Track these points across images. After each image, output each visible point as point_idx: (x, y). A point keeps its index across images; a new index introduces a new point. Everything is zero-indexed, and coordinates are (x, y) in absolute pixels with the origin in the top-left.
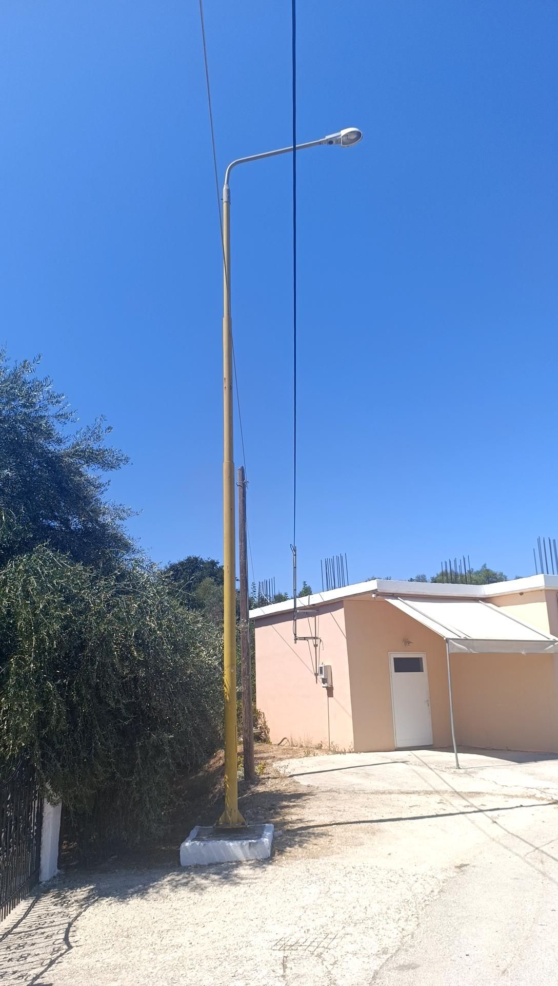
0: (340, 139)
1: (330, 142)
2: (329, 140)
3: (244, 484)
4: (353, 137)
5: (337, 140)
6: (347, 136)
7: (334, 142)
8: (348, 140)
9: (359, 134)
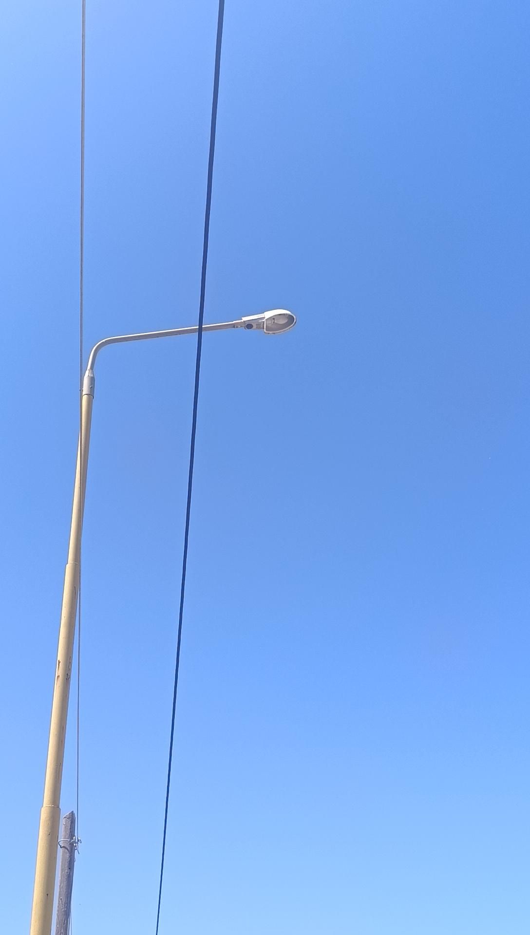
0: (264, 322)
1: (249, 326)
2: (247, 323)
3: (72, 845)
4: (283, 321)
5: (259, 324)
6: (274, 319)
7: (255, 326)
8: (274, 326)
9: (291, 319)
